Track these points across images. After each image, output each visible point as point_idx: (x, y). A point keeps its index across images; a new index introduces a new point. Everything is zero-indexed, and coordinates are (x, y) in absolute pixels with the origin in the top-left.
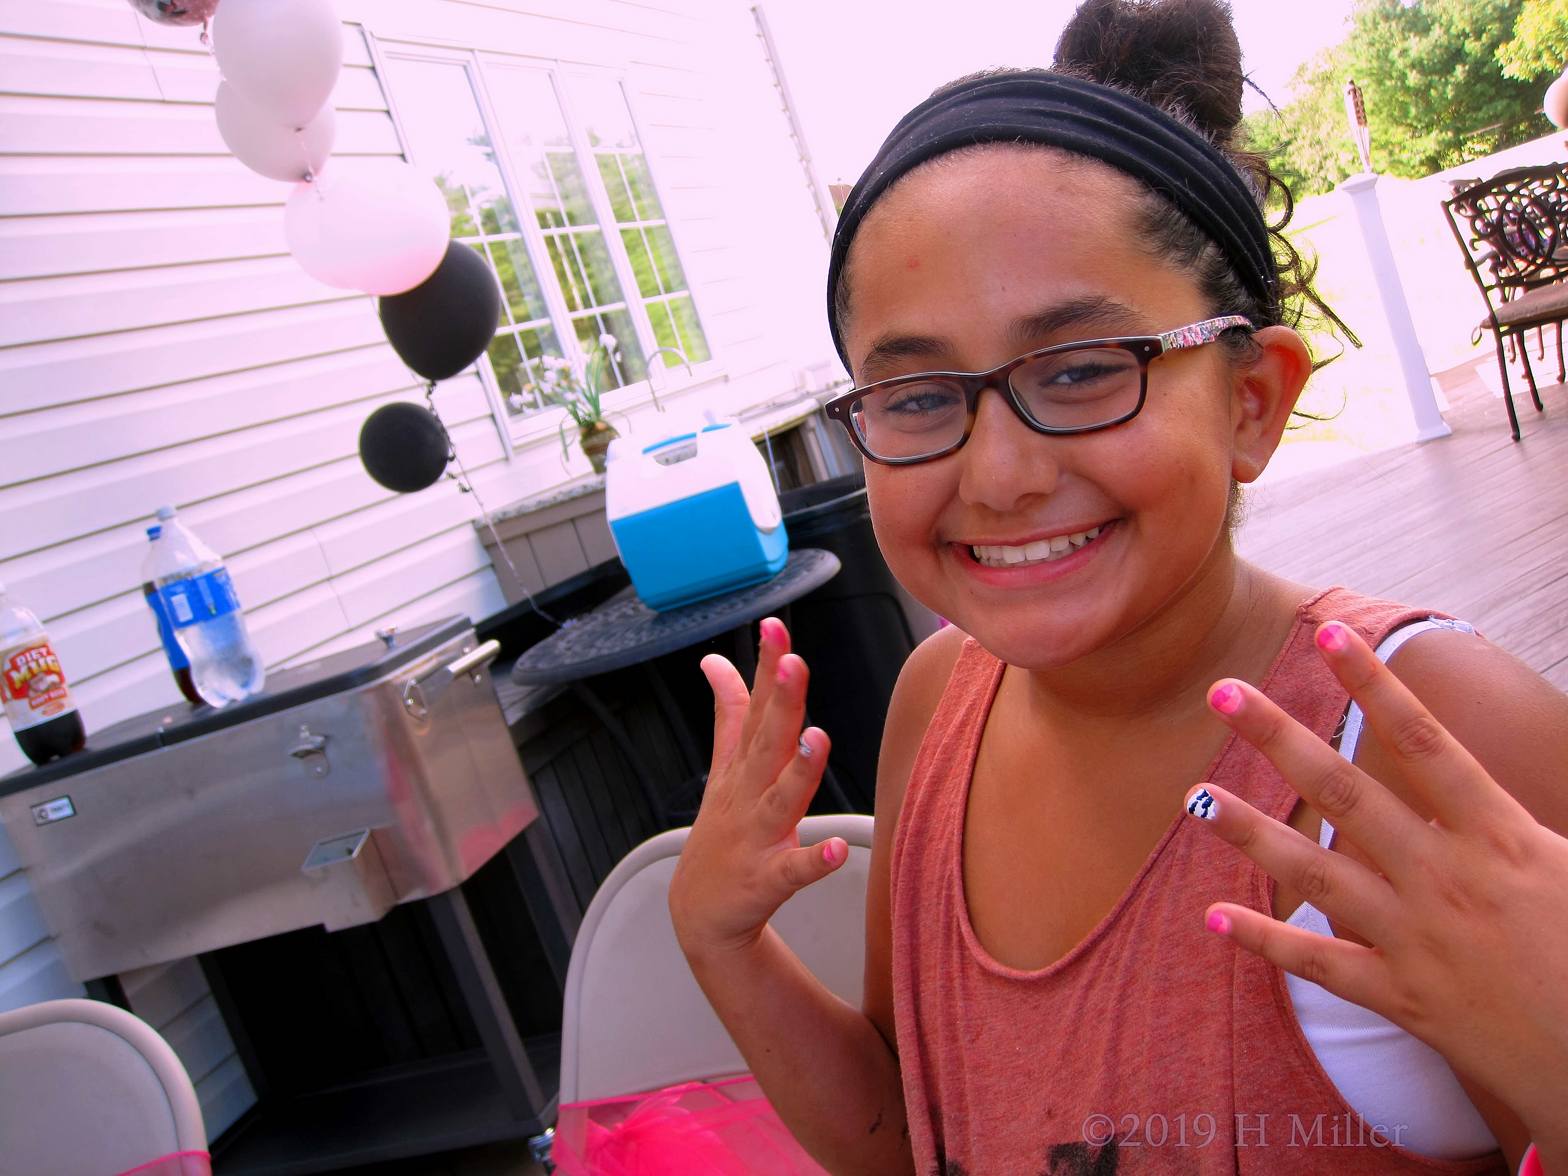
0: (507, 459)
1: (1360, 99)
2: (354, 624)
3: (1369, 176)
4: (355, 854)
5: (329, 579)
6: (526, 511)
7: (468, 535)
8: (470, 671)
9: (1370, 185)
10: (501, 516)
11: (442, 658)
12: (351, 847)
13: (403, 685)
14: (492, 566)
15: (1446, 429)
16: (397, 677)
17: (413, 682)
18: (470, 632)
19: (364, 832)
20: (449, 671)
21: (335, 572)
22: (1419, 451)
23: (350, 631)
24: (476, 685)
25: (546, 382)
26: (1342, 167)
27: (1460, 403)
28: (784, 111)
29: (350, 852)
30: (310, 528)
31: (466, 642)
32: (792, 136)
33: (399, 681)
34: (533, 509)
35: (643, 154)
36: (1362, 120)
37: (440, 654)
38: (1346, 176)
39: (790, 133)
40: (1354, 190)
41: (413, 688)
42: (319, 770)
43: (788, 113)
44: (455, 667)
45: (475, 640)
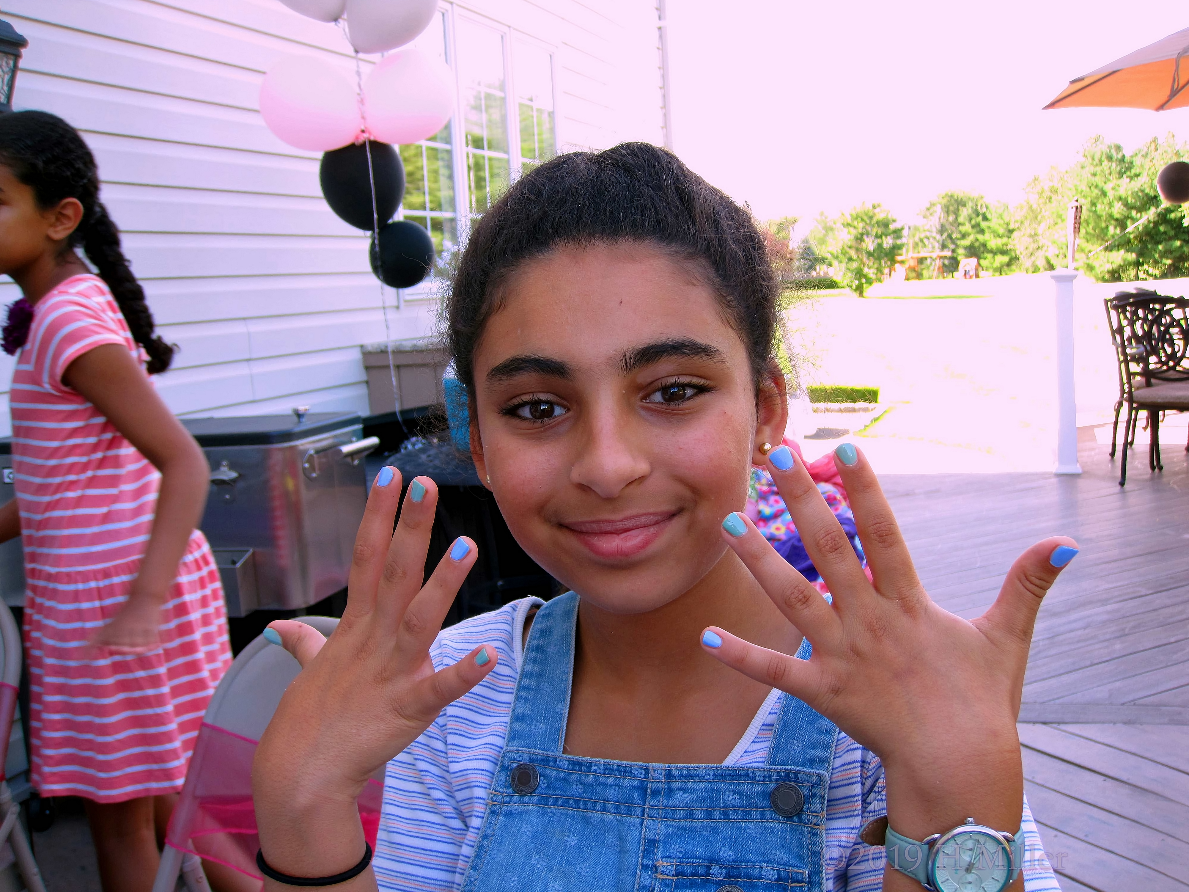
0: (398, 307)
1: (1079, 214)
2: (258, 397)
3: (1070, 272)
4: (239, 565)
5: (248, 360)
6: (402, 349)
7: (356, 355)
8: (352, 454)
9: (1070, 279)
10: (383, 348)
11: (336, 440)
12: (235, 559)
13: (305, 452)
14: (367, 382)
15: (1076, 469)
16: (302, 445)
17: (312, 452)
18: (359, 427)
19: (247, 551)
20: (341, 451)
21: (254, 356)
22: (1054, 480)
23: (253, 402)
24: (354, 467)
25: (441, 259)
26: (1049, 258)
27: (1093, 453)
28: (661, 108)
29: (234, 563)
30: (245, 319)
31: (354, 433)
32: (662, 128)
33: (301, 448)
34: (408, 349)
35: (553, 112)
36: (1077, 229)
37: (335, 437)
38: (1051, 267)
39: (662, 126)
40: (1059, 279)
41: (311, 456)
42: (228, 497)
43: (664, 110)
44: (346, 449)
45: (361, 434)
